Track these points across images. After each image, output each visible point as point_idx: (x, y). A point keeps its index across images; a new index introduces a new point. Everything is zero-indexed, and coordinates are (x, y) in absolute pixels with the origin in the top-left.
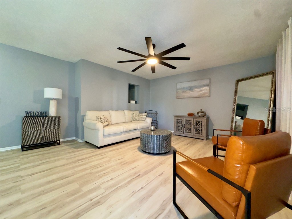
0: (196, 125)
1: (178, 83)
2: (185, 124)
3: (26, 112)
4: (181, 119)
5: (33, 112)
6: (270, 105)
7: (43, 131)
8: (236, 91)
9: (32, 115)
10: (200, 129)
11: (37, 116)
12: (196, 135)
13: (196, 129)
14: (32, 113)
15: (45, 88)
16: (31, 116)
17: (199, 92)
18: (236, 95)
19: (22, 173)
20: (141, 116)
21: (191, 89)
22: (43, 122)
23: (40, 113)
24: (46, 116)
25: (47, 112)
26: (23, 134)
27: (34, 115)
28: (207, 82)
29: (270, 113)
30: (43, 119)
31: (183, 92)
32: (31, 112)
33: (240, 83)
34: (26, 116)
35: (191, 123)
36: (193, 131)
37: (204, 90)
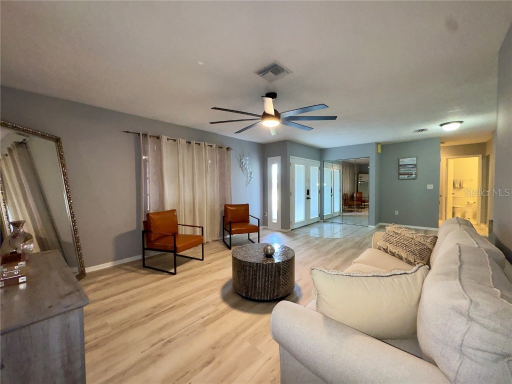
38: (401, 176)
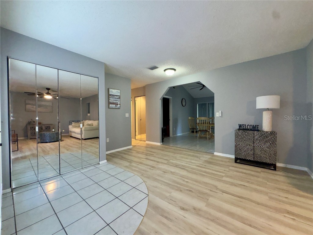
3: (239, 124)
5: (245, 125)
7: (254, 147)
15: (257, 98)
16: (243, 129)
19: (220, 185)
22: (254, 137)
23: (251, 126)
24: (258, 130)
25: (258, 126)
26: (236, 146)
27: (246, 128)
30: (254, 134)
32: (243, 125)
34: (239, 129)
38: (111, 105)
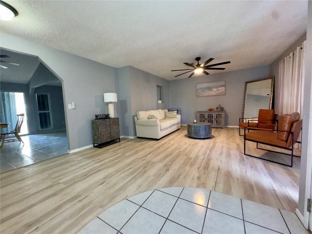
0: (217, 118)
1: (197, 84)
2: (207, 117)
3: (96, 115)
4: (204, 114)
6: (271, 100)
7: (110, 130)
8: (245, 90)
9: (100, 117)
10: (220, 120)
11: (103, 118)
12: (217, 125)
13: (217, 121)
14: (100, 116)
15: (104, 94)
16: (99, 119)
17: (216, 91)
18: (245, 93)
20: (173, 114)
21: (210, 89)
22: (110, 123)
25: (108, 115)
26: (100, 134)
27: (101, 117)
28: (223, 83)
29: (271, 105)
30: (110, 120)
31: (203, 91)
33: (248, 84)
34: (96, 119)
35: (212, 116)
36: (214, 122)
37: (220, 90)
